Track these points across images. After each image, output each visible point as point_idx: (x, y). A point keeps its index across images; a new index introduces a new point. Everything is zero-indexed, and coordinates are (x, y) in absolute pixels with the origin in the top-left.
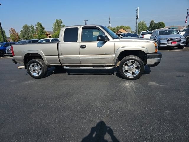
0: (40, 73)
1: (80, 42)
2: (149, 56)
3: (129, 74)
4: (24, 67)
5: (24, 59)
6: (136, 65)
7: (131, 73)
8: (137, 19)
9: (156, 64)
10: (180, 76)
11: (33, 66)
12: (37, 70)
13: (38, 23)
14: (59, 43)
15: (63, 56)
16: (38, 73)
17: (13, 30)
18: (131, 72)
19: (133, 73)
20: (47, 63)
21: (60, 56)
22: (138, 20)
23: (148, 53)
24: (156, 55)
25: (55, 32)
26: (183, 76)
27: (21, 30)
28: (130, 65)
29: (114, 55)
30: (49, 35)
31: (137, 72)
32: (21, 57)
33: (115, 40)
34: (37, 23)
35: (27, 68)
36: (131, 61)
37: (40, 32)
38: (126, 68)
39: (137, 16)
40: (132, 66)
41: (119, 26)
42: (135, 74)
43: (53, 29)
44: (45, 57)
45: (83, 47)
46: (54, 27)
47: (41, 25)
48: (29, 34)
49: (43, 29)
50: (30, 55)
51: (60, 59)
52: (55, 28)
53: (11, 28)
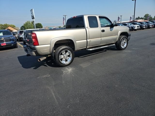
1: (100, 28)
8: (33, 18)
14: (86, 28)
21: (88, 40)
29: (117, 36)
36: (124, 38)
45: (103, 31)
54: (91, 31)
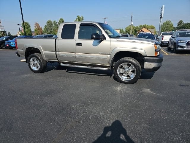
0: (39, 68)
1: (76, 40)
2: (146, 59)
3: (124, 77)
4: (25, 60)
5: (25, 53)
6: (132, 68)
7: (126, 77)
8: (161, 17)
9: (155, 69)
10: (183, 85)
11: (33, 60)
12: (37, 65)
13: (61, 19)
14: (57, 39)
15: (59, 53)
16: (38, 68)
18: (126, 75)
19: (128, 76)
20: (45, 59)
21: (57, 53)
22: (162, 19)
23: (146, 56)
24: (155, 60)
26: (187, 86)
28: (126, 68)
29: (109, 56)
31: (133, 76)
32: (23, 50)
33: (112, 39)
35: (28, 61)
36: (126, 63)
38: (121, 71)
39: (162, 15)
40: (127, 69)
41: (142, 25)
42: (130, 78)
44: (44, 52)
45: (79, 44)
47: (63, 21)
48: (51, 29)
50: (32, 50)
51: (57, 56)
53: (36, 23)
54: (62, 42)
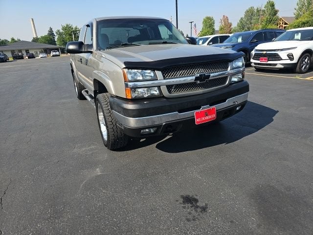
13: (269, 2)
17: (226, 19)
25: (297, 19)
27: (242, 19)
30: (286, 24)
34: (266, 3)
37: (267, 18)
43: (295, 11)
45: (81, 61)
46: (297, 8)
47: (273, 5)
48: (251, 23)
49: (276, 12)
52: (300, 9)
53: (224, 16)
